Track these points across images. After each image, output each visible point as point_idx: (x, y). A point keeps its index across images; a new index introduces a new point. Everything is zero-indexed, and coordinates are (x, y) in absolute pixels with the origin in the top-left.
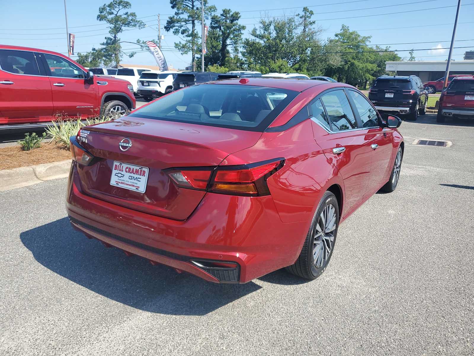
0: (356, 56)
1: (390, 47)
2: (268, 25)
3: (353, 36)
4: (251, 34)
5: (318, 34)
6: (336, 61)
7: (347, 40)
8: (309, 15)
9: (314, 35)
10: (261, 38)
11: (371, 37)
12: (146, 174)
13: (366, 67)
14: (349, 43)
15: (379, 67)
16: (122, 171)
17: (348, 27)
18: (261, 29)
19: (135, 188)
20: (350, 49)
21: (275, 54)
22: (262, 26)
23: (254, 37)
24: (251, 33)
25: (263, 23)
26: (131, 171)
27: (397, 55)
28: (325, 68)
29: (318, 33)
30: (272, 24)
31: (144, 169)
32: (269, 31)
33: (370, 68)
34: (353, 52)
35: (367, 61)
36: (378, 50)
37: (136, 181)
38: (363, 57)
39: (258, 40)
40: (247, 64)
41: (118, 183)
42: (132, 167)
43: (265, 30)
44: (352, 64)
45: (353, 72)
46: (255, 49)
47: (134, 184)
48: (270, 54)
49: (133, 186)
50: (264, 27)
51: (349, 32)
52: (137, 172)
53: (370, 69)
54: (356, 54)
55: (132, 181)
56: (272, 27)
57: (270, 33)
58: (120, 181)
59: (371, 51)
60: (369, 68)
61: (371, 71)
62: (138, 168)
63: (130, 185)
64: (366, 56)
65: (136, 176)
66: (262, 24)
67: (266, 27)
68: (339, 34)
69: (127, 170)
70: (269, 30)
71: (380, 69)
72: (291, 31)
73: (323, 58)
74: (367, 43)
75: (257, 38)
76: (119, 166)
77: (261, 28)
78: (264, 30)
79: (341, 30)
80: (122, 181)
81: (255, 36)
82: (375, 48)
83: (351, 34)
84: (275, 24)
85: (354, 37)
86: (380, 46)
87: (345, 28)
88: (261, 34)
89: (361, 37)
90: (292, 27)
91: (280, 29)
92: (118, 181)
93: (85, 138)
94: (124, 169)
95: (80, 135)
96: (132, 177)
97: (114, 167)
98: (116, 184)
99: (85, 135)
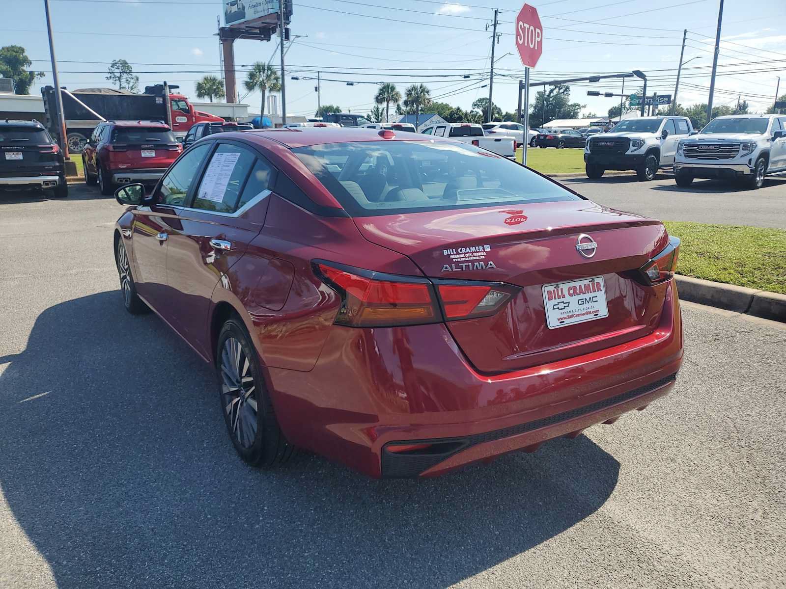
12: (601, 287)
16: (564, 296)
19: (592, 316)
26: (578, 292)
31: (596, 280)
37: (590, 304)
41: (563, 320)
42: (577, 284)
47: (589, 310)
49: (589, 313)
52: (587, 288)
55: (585, 306)
58: (566, 316)
62: (587, 282)
63: (584, 314)
65: (588, 296)
69: (571, 292)
76: (554, 291)
80: (569, 314)
92: (562, 316)
93: (486, 261)
94: (566, 293)
95: (454, 260)
96: (583, 299)
97: (546, 297)
98: (560, 323)
99: (477, 256)
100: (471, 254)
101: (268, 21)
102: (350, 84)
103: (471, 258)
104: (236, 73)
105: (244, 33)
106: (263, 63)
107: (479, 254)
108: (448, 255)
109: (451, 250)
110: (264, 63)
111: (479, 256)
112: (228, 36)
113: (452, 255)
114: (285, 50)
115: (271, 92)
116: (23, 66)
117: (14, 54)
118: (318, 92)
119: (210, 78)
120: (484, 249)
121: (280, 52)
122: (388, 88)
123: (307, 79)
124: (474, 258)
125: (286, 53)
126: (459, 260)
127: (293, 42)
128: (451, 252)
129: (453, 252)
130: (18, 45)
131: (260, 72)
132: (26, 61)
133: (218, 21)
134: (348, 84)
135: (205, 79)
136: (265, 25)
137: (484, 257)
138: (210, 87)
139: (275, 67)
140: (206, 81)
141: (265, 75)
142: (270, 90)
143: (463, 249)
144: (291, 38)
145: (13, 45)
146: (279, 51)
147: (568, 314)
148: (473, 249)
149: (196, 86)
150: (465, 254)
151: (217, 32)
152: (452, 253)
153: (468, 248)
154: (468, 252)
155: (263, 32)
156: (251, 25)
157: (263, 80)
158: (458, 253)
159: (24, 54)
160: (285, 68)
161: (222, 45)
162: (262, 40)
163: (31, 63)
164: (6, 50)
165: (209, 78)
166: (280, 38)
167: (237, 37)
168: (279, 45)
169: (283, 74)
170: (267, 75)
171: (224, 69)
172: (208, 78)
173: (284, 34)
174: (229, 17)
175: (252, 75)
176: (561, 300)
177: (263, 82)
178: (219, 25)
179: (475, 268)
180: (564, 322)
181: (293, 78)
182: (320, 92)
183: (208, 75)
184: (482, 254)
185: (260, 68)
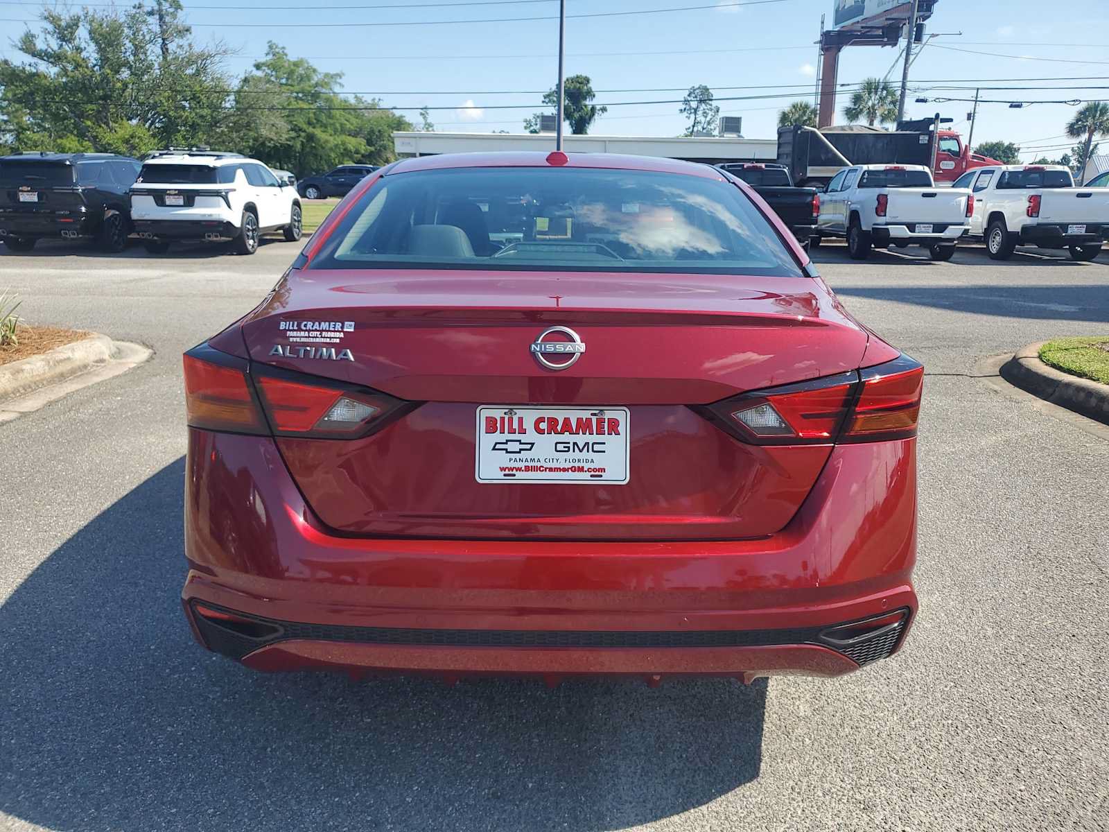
0: (316, 119)
1: (380, 100)
2: (68, 26)
3: (301, 71)
4: (20, 49)
5: (217, 61)
6: (274, 129)
7: (287, 79)
8: (171, 10)
9: (209, 61)
10: (52, 60)
11: (343, 74)
12: (621, 428)
13: (343, 143)
14: (292, 86)
15: (369, 146)
16: (523, 431)
17: (284, 48)
18: (49, 37)
19: (587, 475)
20: (300, 102)
21: (105, 107)
22: (50, 27)
23: (30, 56)
24: (19, 45)
25: (52, 19)
26: (559, 428)
27: (404, 119)
28: (249, 147)
29: (217, 59)
30: (80, 24)
31: (609, 414)
32: (77, 42)
33: (352, 148)
34: (307, 107)
35: (342, 130)
36: (361, 106)
37: (585, 455)
38: (331, 121)
39: (43, 67)
40: (10, 131)
41: (514, 472)
42: (560, 414)
43: (63, 38)
44: (311, 138)
45: (316, 155)
46: (38, 89)
47: (581, 465)
48: (90, 106)
49: (581, 469)
50: (57, 31)
51: (289, 61)
52: (584, 426)
53: (353, 150)
54: (315, 113)
55: (570, 455)
56: (82, 33)
57: (79, 49)
58: (522, 465)
59: (347, 108)
60: (350, 147)
61: (355, 153)
62: (585, 414)
63: (564, 470)
64: (337, 120)
65: (581, 439)
66: (51, 23)
67: (65, 32)
68: (263, 64)
69: (543, 426)
70: (74, 40)
71: (372, 149)
72: (142, 47)
73: (240, 122)
74: (337, 89)
75: (40, 62)
76: (502, 419)
77: (49, 33)
78: (58, 38)
79: (267, 54)
80: (530, 464)
81: (34, 55)
82: (352, 101)
83: (296, 64)
84: (90, 25)
85: (303, 72)
86: (363, 97)
87: (277, 50)
88: (49, 50)
89: (320, 74)
90: (141, 37)
91: (106, 39)
92: (513, 465)
93: (339, 347)
94: (529, 425)
95: (291, 339)
96: (569, 443)
97: (482, 425)
98: (505, 475)
99: (328, 337)
100: (318, 333)
101: (894, 15)
102: (1017, 105)
103: (317, 340)
104: (837, 95)
105: (858, 37)
106: (877, 80)
107: (332, 334)
108: (286, 331)
109: (291, 323)
110: (879, 80)
111: (330, 338)
112: (832, 43)
113: (290, 330)
114: (912, 58)
115: (884, 123)
116: (586, 99)
117: (578, 85)
118: (971, 122)
119: (801, 106)
120: (342, 327)
121: (904, 61)
122: (1096, 111)
123: (941, 100)
124: (323, 340)
125: (911, 63)
126: (298, 340)
127: (925, 44)
128: (291, 325)
129: (293, 326)
130: (584, 75)
131: (869, 93)
132: (590, 94)
133: (823, 23)
134: (1011, 106)
135: (794, 107)
136: (891, 22)
137: (338, 341)
138: (798, 118)
139: (894, 85)
140: (794, 110)
141: (877, 97)
142: (882, 121)
143: (309, 323)
144: (925, 38)
145: (579, 74)
146: (902, 61)
147: (527, 464)
148: (324, 325)
149: (780, 116)
150: (309, 331)
151: (818, 38)
152: (291, 328)
153: (317, 323)
154: (316, 330)
155: (886, 33)
156: (870, 24)
157: (874, 105)
158: (300, 330)
159: (589, 85)
160: (908, 85)
161: (822, 57)
162: (884, 45)
163: (594, 96)
164: (570, 81)
165: (799, 105)
166: (907, 40)
167: (846, 44)
168: (903, 50)
169: (903, 95)
170: (880, 98)
171: (820, 91)
172: (797, 105)
173: (914, 33)
174: (840, 15)
175: (857, 99)
176: (516, 436)
177: (873, 109)
178: (822, 28)
179: (318, 357)
180: (514, 475)
181: (918, 101)
182: (975, 120)
183: (798, 100)
184: (338, 335)
185: (871, 87)
